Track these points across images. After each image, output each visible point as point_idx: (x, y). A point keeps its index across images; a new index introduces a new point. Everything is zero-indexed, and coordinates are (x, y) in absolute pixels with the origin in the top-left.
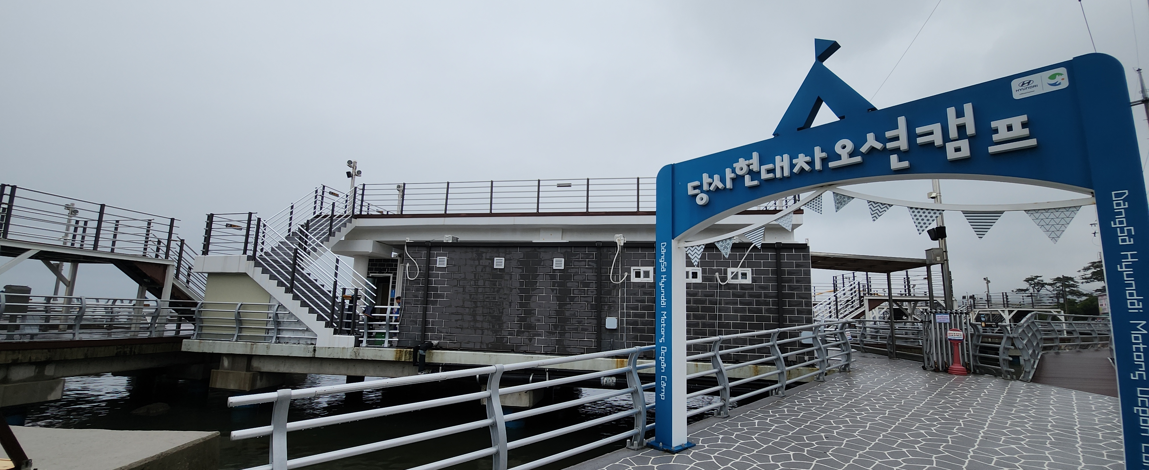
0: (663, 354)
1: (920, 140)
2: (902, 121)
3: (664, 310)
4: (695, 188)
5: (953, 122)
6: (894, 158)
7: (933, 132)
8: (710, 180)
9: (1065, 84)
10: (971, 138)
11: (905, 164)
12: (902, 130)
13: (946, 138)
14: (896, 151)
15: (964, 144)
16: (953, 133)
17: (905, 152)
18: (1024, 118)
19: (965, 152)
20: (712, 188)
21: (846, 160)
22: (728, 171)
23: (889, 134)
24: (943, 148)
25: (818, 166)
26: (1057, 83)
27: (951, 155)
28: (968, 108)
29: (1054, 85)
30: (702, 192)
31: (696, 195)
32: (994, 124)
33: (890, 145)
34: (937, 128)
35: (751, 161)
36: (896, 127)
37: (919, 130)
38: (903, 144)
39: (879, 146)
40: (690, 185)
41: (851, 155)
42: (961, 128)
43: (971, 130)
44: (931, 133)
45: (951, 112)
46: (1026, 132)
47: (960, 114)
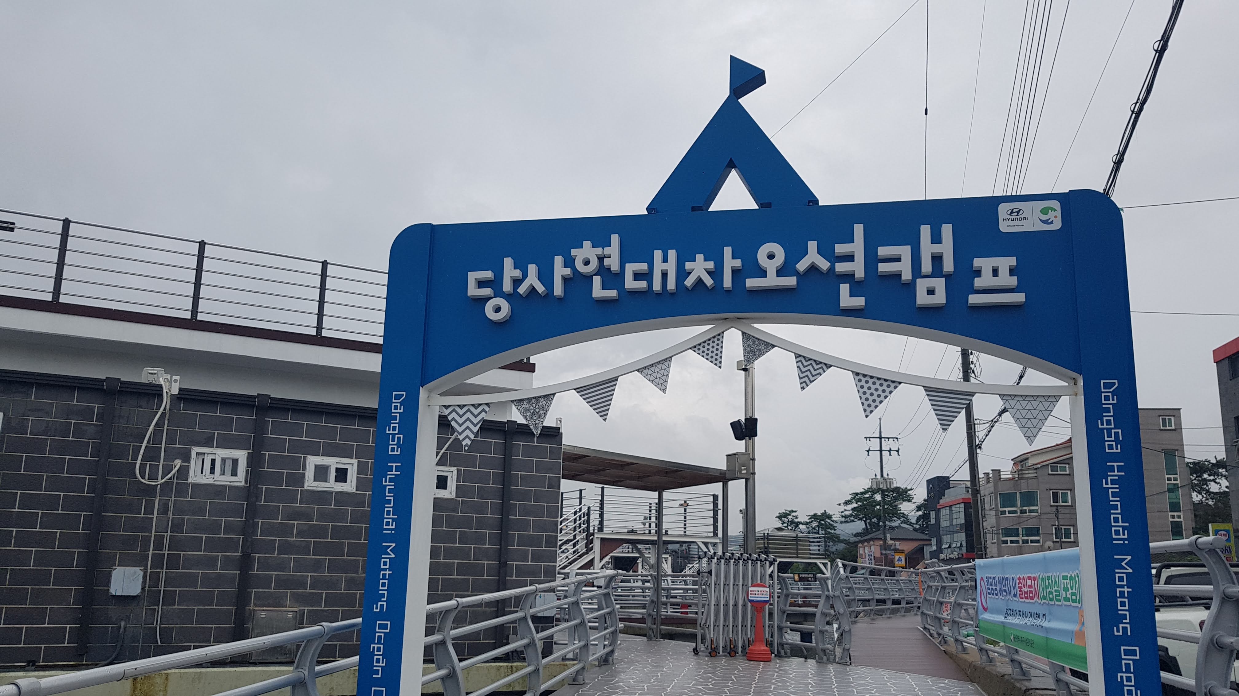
0: (380, 637)
1: (883, 268)
2: (859, 230)
3: (390, 538)
4: (481, 284)
5: (927, 249)
6: (845, 288)
7: (900, 259)
8: (518, 273)
9: (1057, 225)
10: (948, 277)
11: (859, 302)
12: (857, 247)
13: (917, 271)
14: (849, 277)
15: (939, 284)
16: (927, 266)
17: (860, 282)
18: (1012, 261)
19: (940, 298)
20: (522, 290)
21: (772, 280)
22: (558, 260)
23: (841, 249)
24: (911, 286)
25: (727, 282)
26: (1049, 221)
27: (922, 298)
28: (947, 230)
29: (1046, 222)
30: (499, 292)
31: (487, 299)
32: (978, 262)
33: (841, 267)
34: (905, 251)
35: (607, 251)
36: (851, 240)
37: (883, 251)
38: (858, 268)
39: (824, 265)
40: (473, 276)
41: (780, 272)
42: (937, 259)
43: (948, 266)
44: (898, 259)
45: (925, 231)
46: (1013, 281)
47: (936, 238)
